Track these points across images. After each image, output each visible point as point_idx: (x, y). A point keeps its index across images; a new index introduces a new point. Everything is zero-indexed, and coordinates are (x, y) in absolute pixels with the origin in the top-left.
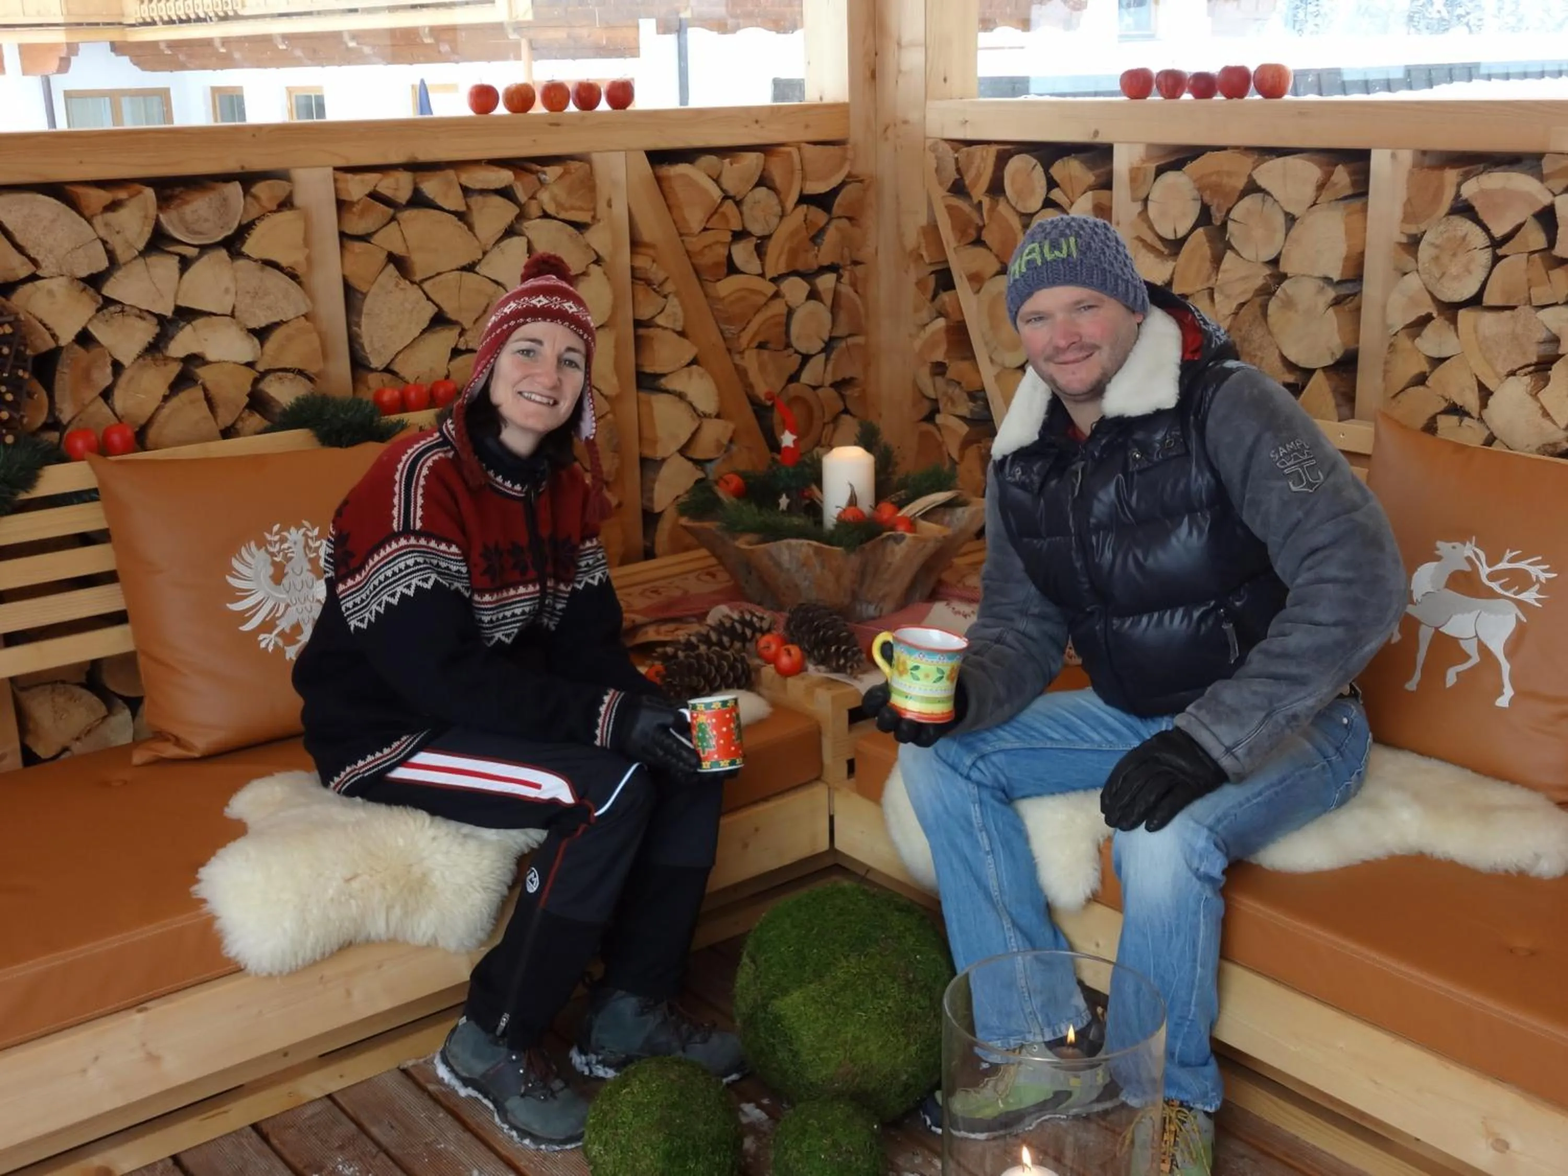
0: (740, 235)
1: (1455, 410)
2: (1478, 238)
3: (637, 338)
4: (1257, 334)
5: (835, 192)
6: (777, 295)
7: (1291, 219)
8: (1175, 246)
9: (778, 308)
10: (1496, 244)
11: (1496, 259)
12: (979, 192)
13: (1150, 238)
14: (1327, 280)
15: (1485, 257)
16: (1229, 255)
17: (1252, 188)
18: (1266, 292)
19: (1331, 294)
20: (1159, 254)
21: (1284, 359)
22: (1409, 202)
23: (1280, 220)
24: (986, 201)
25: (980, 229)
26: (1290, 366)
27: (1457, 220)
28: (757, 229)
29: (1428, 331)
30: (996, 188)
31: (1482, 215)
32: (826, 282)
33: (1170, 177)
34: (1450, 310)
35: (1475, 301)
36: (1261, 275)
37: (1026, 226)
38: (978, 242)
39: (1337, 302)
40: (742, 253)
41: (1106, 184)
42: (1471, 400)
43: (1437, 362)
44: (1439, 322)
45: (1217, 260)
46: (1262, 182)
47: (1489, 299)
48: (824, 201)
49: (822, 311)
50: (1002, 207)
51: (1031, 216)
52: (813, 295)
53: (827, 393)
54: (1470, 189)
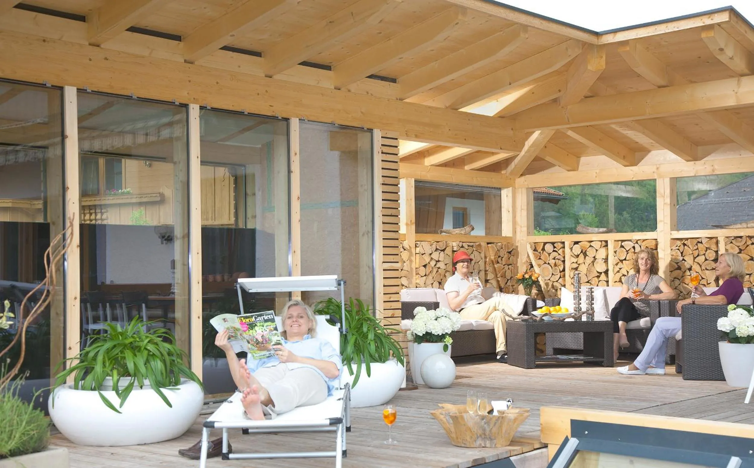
0: (499, 257)
1: (624, 275)
2: (625, 251)
3: (485, 274)
4: (593, 268)
5: (511, 251)
6: (504, 268)
7: (597, 250)
8: (578, 256)
9: (504, 270)
10: (627, 251)
11: (628, 253)
12: (540, 250)
13: (573, 255)
14: (603, 259)
15: (626, 253)
16: (587, 257)
17: (591, 246)
18: (593, 262)
19: (604, 260)
20: (575, 258)
21: (597, 271)
22: (614, 246)
23: (595, 251)
24: (541, 252)
25: (540, 256)
26: (598, 272)
27: (621, 248)
28: (502, 256)
29: (619, 264)
30: (543, 249)
31: (625, 247)
32: (510, 266)
33: (576, 245)
34: (621, 261)
35: (625, 259)
36: (592, 259)
37: (549, 256)
38: (540, 259)
39: (605, 262)
40: (499, 260)
41: (564, 247)
42: (626, 274)
43: (620, 269)
44: (620, 263)
45: (585, 258)
46: (592, 245)
47: (627, 259)
48: (510, 253)
49: (509, 271)
50: (544, 252)
51: (550, 253)
52: (509, 269)
53: (511, 287)
54: (623, 244)
